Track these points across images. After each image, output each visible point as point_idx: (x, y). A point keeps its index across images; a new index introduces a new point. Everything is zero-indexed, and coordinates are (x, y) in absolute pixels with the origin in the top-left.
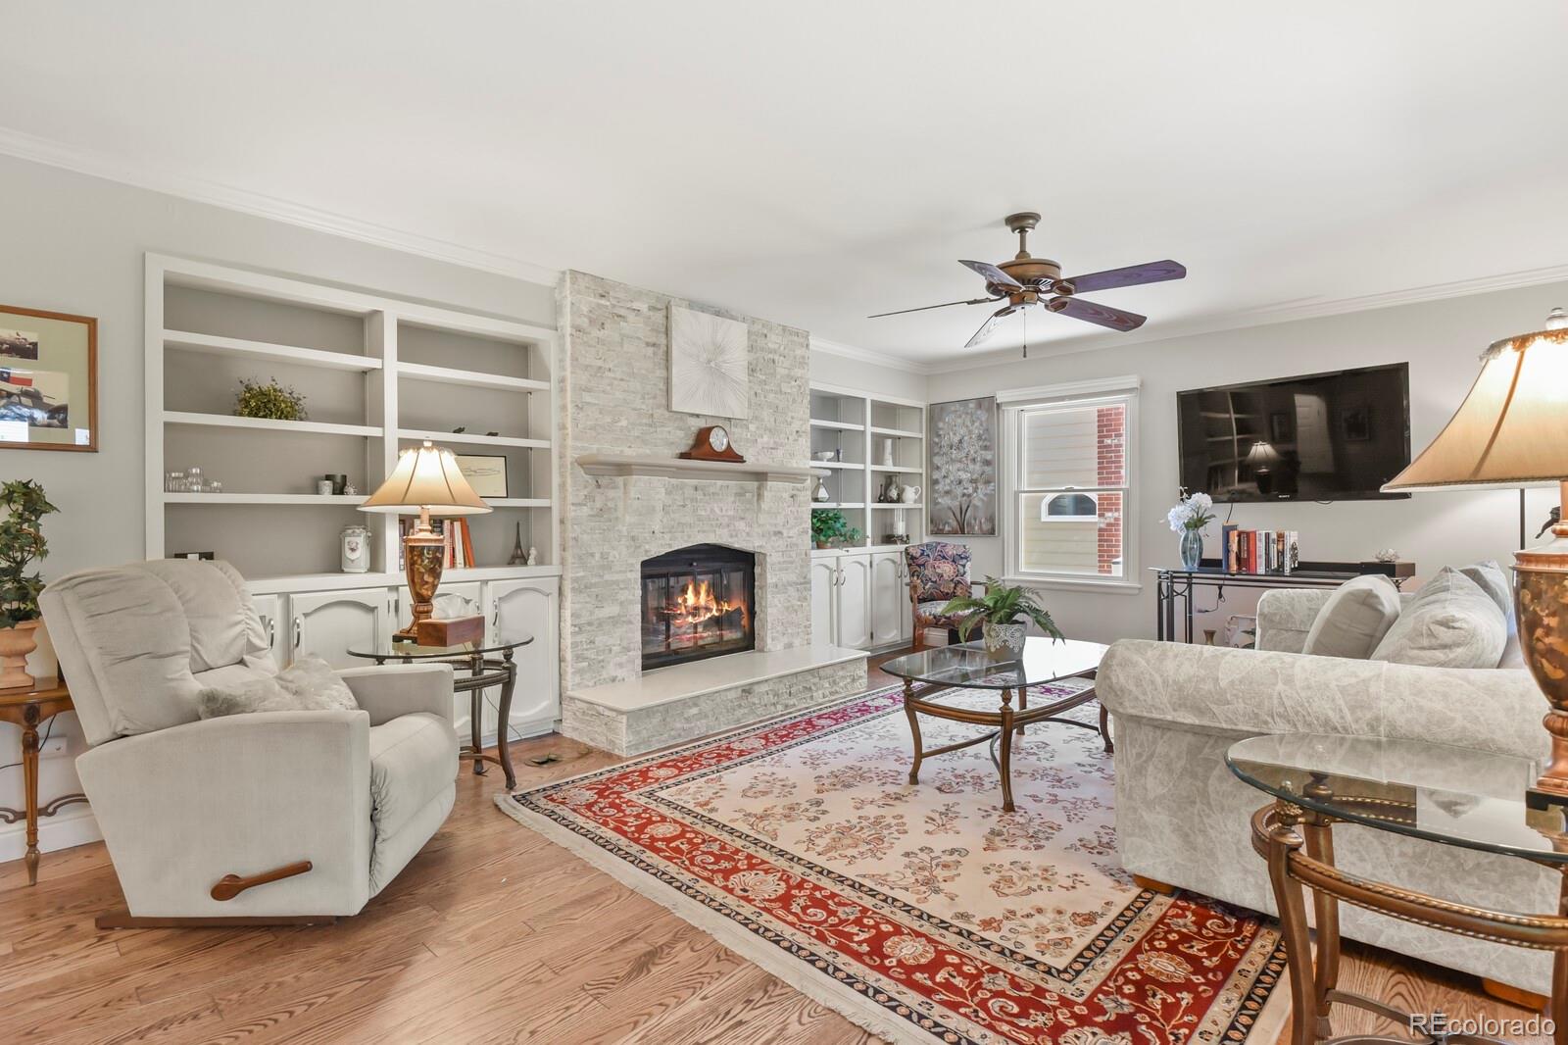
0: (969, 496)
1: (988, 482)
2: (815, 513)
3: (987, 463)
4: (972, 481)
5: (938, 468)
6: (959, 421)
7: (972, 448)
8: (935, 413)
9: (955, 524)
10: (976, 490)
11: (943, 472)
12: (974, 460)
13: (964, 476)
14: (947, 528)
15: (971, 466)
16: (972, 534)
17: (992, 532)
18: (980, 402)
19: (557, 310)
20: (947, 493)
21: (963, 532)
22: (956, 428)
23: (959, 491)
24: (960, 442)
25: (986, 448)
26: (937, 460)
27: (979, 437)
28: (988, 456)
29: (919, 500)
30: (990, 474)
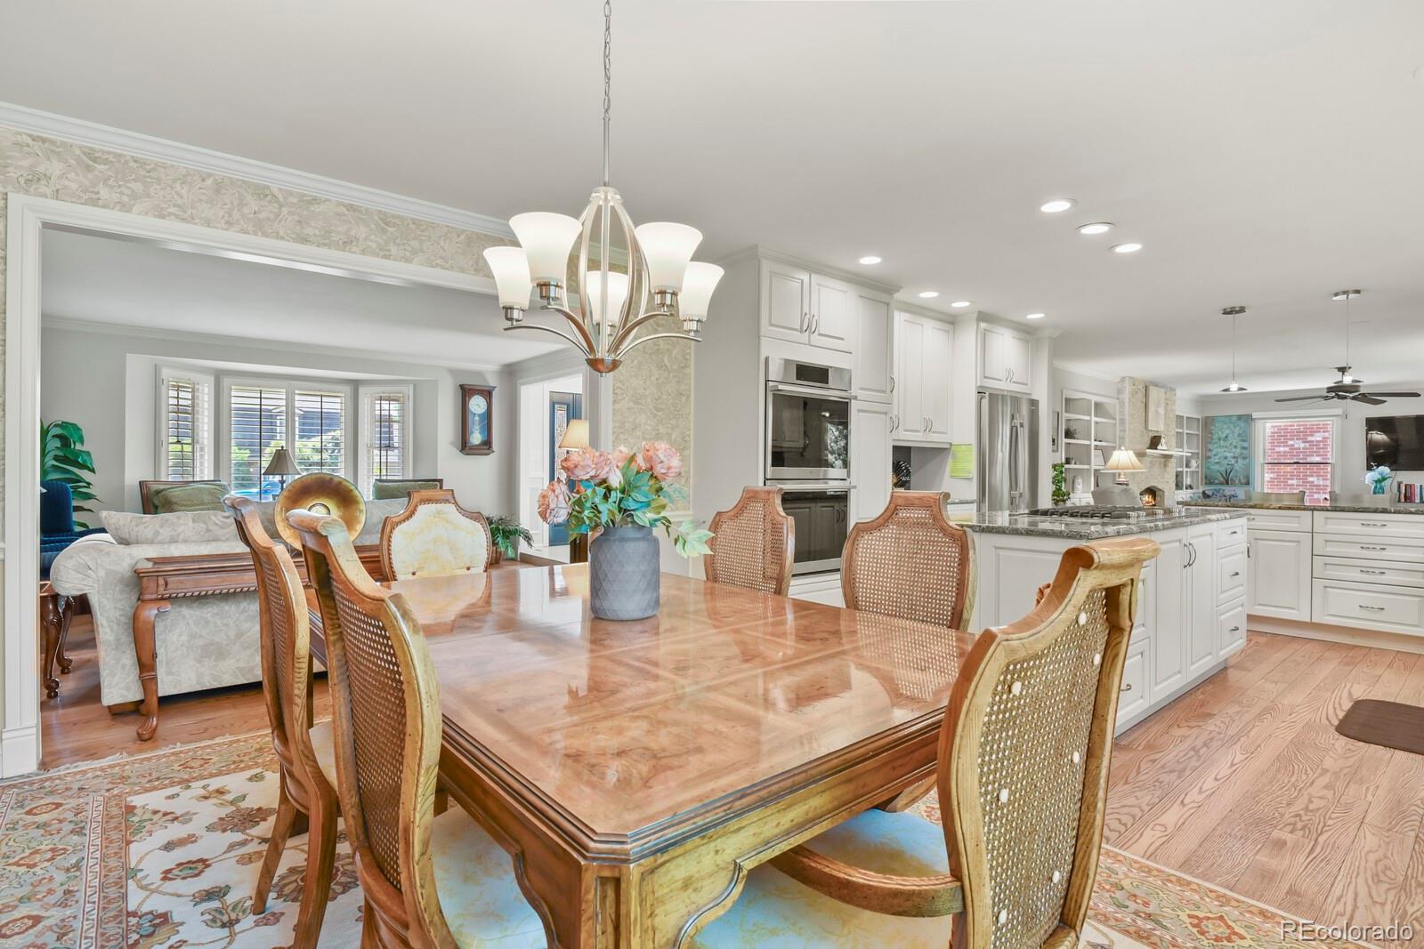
0: (1232, 465)
1: (1245, 458)
2: (1177, 472)
3: (1244, 448)
4: (1234, 458)
5: (1210, 450)
6: (1225, 426)
7: (1234, 440)
8: (1208, 423)
9: (1222, 479)
10: (1237, 462)
11: (1214, 452)
12: (1236, 447)
13: (1229, 455)
14: (1216, 481)
15: (1234, 450)
16: (1233, 483)
17: (1248, 483)
18: (1240, 417)
19: (1120, 391)
20: (1217, 463)
21: (1228, 484)
22: (1221, 431)
23: (1225, 462)
24: (1226, 437)
25: (1244, 441)
26: (1210, 446)
27: (1239, 435)
28: (1245, 445)
29: (1198, 467)
30: (1246, 454)
